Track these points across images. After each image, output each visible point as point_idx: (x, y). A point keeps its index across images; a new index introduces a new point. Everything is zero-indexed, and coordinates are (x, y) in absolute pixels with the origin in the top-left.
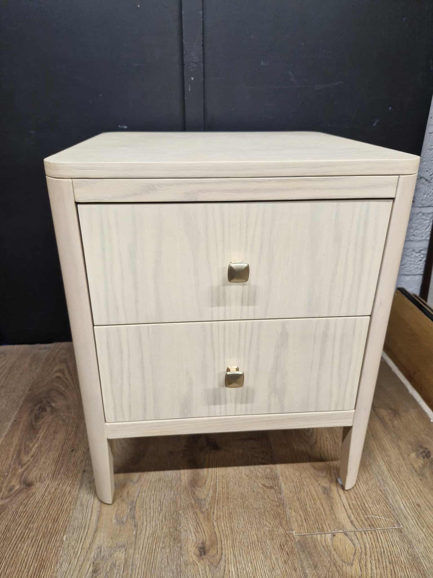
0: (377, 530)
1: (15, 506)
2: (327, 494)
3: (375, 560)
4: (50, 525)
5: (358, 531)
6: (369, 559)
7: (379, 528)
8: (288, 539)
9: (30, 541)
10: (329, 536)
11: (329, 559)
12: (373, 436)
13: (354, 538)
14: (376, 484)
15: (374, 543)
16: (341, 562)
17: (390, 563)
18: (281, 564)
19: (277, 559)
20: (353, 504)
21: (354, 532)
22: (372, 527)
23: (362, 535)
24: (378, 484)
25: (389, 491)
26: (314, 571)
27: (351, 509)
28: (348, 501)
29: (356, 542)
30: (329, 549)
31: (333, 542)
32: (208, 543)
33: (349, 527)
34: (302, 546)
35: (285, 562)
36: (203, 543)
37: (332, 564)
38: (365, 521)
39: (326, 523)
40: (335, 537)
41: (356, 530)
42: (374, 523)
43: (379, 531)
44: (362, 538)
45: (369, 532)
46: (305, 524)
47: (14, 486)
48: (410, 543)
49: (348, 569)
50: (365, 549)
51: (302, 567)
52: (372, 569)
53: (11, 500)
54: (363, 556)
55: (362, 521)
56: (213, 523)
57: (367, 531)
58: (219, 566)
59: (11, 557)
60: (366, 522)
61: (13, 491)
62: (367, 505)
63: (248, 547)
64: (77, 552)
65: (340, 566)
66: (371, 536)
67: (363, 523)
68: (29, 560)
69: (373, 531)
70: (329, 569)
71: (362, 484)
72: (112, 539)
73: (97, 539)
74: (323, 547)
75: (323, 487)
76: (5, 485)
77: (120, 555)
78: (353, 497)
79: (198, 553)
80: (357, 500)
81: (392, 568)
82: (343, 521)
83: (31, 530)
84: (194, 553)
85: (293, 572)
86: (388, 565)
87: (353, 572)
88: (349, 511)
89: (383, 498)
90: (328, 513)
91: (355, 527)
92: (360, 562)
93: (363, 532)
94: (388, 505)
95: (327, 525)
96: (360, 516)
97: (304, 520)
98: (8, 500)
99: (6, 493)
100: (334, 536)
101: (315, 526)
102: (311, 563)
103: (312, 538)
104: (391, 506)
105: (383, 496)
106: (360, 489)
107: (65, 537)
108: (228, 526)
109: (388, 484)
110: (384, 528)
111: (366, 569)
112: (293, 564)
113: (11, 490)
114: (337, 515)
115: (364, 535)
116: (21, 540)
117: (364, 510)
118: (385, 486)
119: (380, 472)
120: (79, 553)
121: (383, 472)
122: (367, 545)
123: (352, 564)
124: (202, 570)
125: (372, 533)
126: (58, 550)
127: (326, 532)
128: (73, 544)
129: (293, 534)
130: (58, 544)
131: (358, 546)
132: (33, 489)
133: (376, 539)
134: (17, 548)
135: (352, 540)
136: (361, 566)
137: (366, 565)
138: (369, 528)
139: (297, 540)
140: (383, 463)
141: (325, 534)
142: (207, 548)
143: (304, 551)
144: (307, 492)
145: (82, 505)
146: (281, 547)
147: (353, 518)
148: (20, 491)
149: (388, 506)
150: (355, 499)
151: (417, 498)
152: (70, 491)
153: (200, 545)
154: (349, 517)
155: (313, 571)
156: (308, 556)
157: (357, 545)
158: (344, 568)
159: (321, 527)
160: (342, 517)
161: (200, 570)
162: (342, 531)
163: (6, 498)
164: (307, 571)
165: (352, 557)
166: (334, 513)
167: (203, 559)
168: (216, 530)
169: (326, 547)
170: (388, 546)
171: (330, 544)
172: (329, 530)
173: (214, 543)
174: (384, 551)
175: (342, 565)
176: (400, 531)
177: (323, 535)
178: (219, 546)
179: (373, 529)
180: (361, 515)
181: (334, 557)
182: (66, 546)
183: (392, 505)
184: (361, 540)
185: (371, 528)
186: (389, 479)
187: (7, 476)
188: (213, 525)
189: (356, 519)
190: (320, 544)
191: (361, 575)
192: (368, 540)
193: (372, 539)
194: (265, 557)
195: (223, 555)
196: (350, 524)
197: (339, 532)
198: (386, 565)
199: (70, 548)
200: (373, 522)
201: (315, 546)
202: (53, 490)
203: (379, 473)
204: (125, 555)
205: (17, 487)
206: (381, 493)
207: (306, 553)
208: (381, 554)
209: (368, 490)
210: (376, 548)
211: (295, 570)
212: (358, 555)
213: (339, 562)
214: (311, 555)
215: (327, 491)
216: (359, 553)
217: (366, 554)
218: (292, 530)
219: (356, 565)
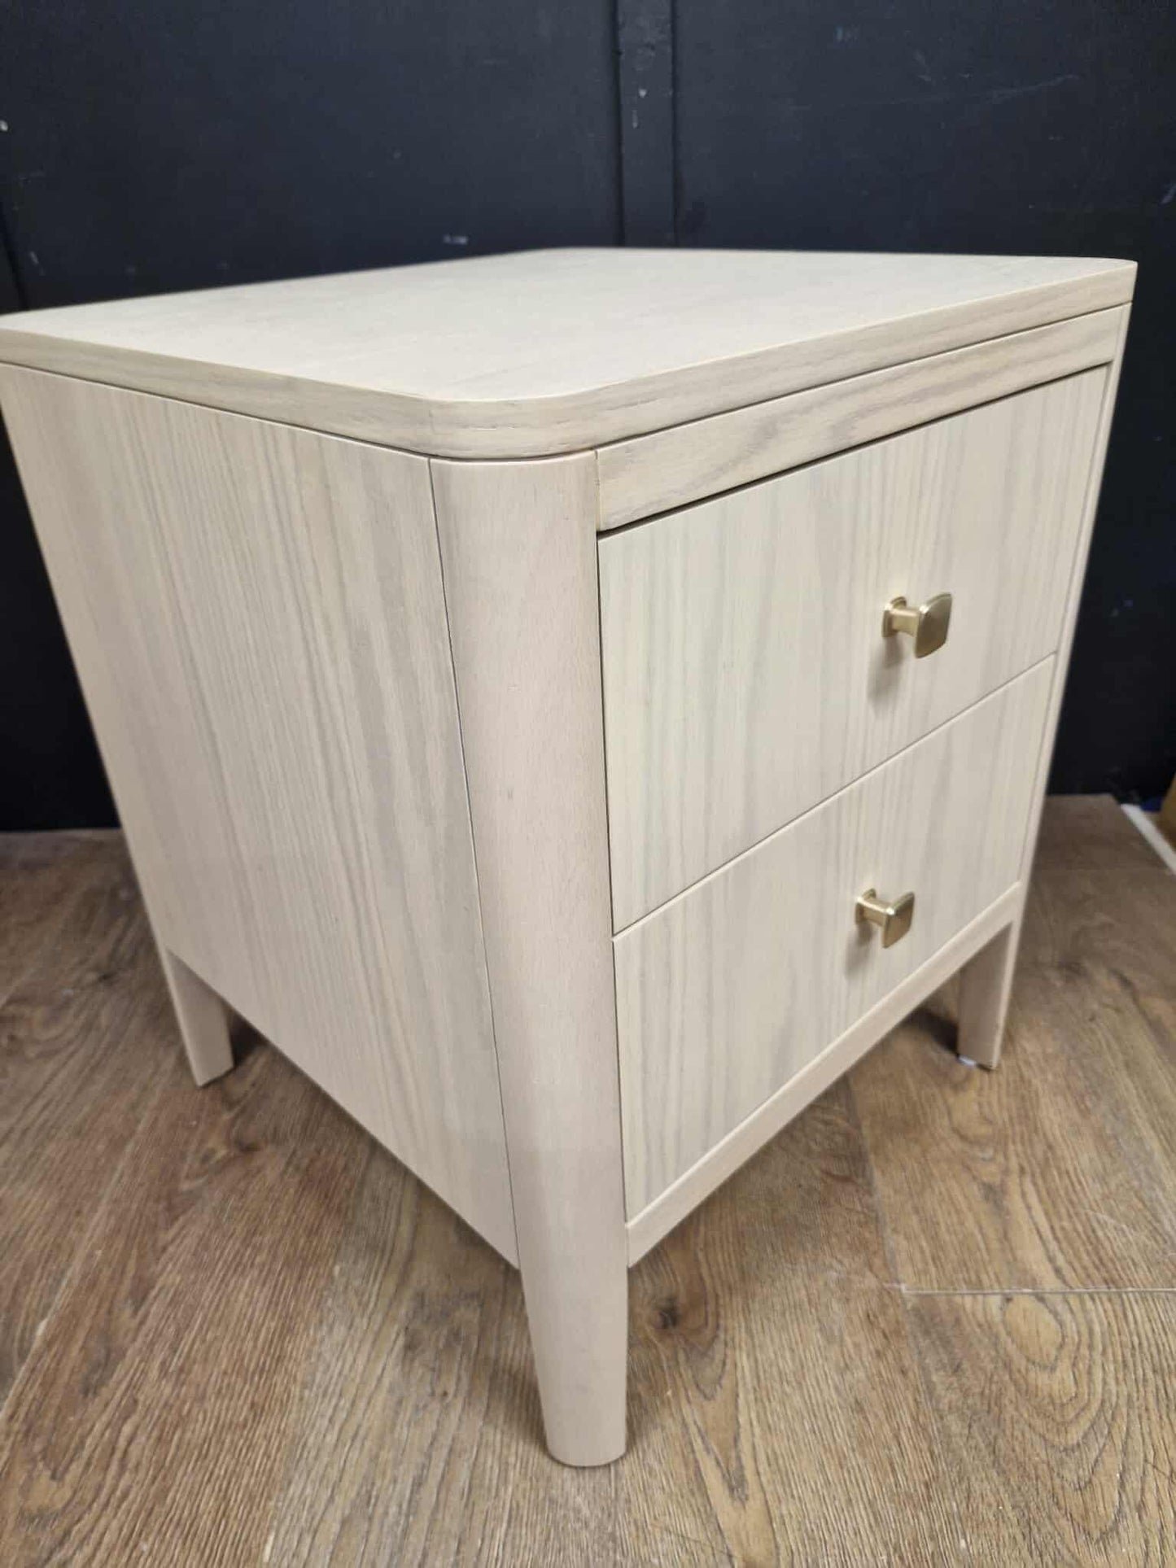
0: (1126, 1293)
1: (218, 1195)
2: (995, 1202)
3: (1115, 1361)
4: (302, 1241)
5: (1074, 1293)
6: (1098, 1358)
7: (1130, 1289)
8: (887, 1300)
9: (256, 1273)
10: (995, 1301)
11: (993, 1353)
12: (1127, 1065)
13: (1060, 1307)
14: (1128, 1182)
15: (1113, 1323)
16: (1024, 1362)
17: (1155, 1371)
18: (867, 1359)
19: (856, 1345)
20: (1063, 1228)
21: (1064, 1293)
22: (1111, 1285)
23: (1082, 1303)
24: (1136, 1183)
25: (1163, 1201)
26: (953, 1379)
27: (1056, 1239)
28: (1049, 1220)
29: (1067, 1317)
30: (995, 1330)
31: (1004, 1314)
32: (683, 1299)
33: (1050, 1283)
34: (922, 1319)
35: (879, 1354)
36: (672, 1299)
37: (1000, 1364)
38: (1092, 1270)
39: (989, 1269)
40: (1011, 1305)
41: (1068, 1290)
42: (1117, 1277)
43: (1131, 1295)
44: (1084, 1310)
45: (1105, 1298)
46: (933, 1270)
47: (213, 1151)
49: (1040, 1379)
50: (1091, 1332)
51: (924, 1369)
52: (1105, 1383)
53: (210, 1182)
54: (1084, 1351)
55: (1085, 1268)
56: (696, 1254)
57: (1098, 1293)
58: (710, 1353)
59: (215, 1303)
60: (1095, 1271)
61: (212, 1162)
62: (1100, 1234)
63: (783, 1315)
64: (369, 1301)
65: (1019, 1371)
66: (1108, 1306)
67: (1088, 1276)
68: (257, 1314)
69: (1113, 1297)
70: (992, 1375)
71: (1090, 1181)
72: (449, 1277)
73: (414, 1276)
74: (980, 1326)
75: (984, 1184)
76: (193, 1147)
77: (468, 1316)
78: (1063, 1211)
79: (659, 1319)
80: (1075, 1219)
81: (1160, 1383)
82: (1035, 1267)
83: (257, 1250)
84: (650, 1322)
85: (898, 1378)
86: (1150, 1374)
87: (1056, 1387)
88: (1053, 1245)
89: (1146, 1217)
90: (995, 1245)
91: (1065, 1282)
92: (1074, 1365)
93: (1087, 1297)
94: (1161, 1235)
95: (993, 1277)
96: (1080, 1259)
97: (930, 1262)
98: (201, 1181)
99: (197, 1165)
100: (1008, 1300)
101: (961, 1276)
102: (946, 1361)
103: (950, 1302)
104: (1167, 1238)
105: (1148, 1214)
106: (1085, 1194)
107: (337, 1269)
108: (734, 1263)
109: (1160, 1183)
110: (1142, 1289)
111: (1091, 1381)
112: (899, 1358)
113: (205, 1159)
114: (1019, 1253)
115: (1089, 1304)
116: (235, 1270)
117: (1091, 1243)
118: (1154, 1190)
119: (1142, 1155)
120: (372, 1305)
121: (1150, 1155)
122: (1097, 1329)
123: (1053, 1369)
124: (668, 1360)
125: (1110, 1300)
126: (322, 1296)
127: (986, 1292)
128: (357, 1282)
129: (900, 1290)
130: (321, 1284)
131: (1071, 1327)
132: (258, 1160)
133: (1120, 1315)
134: (227, 1286)
135: (1055, 1314)
136: (1077, 1373)
137: (1089, 1373)
138: (1105, 1286)
139: (909, 1306)
140: (1152, 1133)
141: (984, 1295)
142: (680, 1311)
143: (927, 1333)
144: (941, 1194)
145: (375, 1199)
146: (870, 1320)
147: (1061, 1261)
148: (226, 1163)
149: (1158, 1237)
150: (1070, 1216)
153: (664, 1304)
154: (1051, 1260)
155: (951, 1379)
156: (938, 1343)
157: (1068, 1325)
158: (1032, 1375)
159: (974, 1278)
160: (1033, 1257)
161: (663, 1357)
162: (1030, 1291)
163: (198, 1176)
164: (935, 1378)
165: (1053, 1353)
166: (1012, 1249)
167: (670, 1335)
168: (704, 1271)
169: (987, 1327)
170: (1153, 1331)
171: (998, 1319)
172: (996, 1286)
173: (699, 1299)
174: (1140, 1344)
175: (1027, 1370)
177: (980, 1298)
178: (711, 1308)
179: (1114, 1290)
180: (1085, 1256)
181: (1005, 1349)
182: (341, 1288)
183: (1170, 1237)
184: (1080, 1316)
185: (1109, 1288)
186: (1165, 1171)
187: (197, 1127)
188: (698, 1261)
189: (1070, 1263)
190: (971, 1317)
191: (1076, 1395)
192: (1098, 1316)
193: (1111, 1314)
194: (829, 1342)
195: (722, 1328)
196: (1052, 1274)
197: (1023, 1294)
198: (1144, 1375)
199: (351, 1294)
200: (1114, 1272)
201: (958, 1321)
202: (306, 1161)
203: (1137, 1157)
204: (481, 1315)
205: (222, 1153)
206: (1140, 1206)
207: (934, 1336)
208: (1133, 1347)
209: (1105, 1198)
210: (1120, 1334)
211: (904, 1372)
212: (1070, 1348)
213: (1020, 1362)
214: (946, 1343)
215: (994, 1194)
216: (1073, 1343)
217: (1091, 1347)
218: (898, 1282)
219: (1064, 1371)
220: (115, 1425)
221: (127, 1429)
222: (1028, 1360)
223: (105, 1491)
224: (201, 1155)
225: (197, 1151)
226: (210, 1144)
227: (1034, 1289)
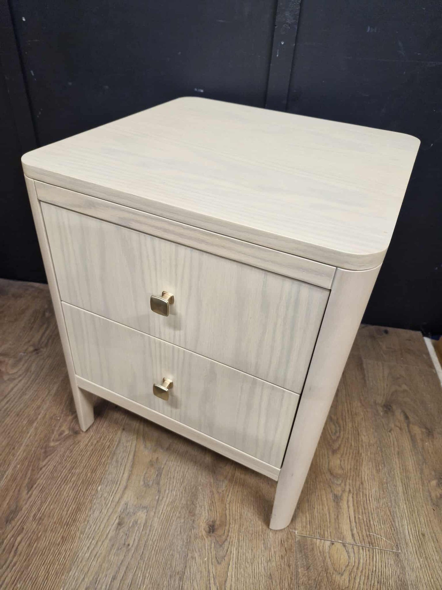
0: (375, 549)
1: (63, 450)
2: (337, 503)
3: (365, 576)
4: (89, 474)
5: (356, 545)
6: (359, 574)
7: (377, 548)
8: (290, 537)
9: (71, 484)
10: (328, 543)
11: (322, 564)
12: (398, 453)
13: (351, 550)
14: (387, 504)
15: (368, 561)
16: (332, 570)
17: (378, 582)
18: (277, 558)
19: (275, 552)
20: (359, 518)
21: (353, 545)
22: (371, 545)
23: (359, 549)
24: (390, 504)
25: (398, 513)
26: (306, 572)
27: (356, 522)
28: (355, 514)
29: (352, 555)
30: (325, 555)
31: (330, 549)
32: (218, 523)
33: (349, 539)
34: (300, 545)
35: (282, 557)
36: (214, 522)
37: (324, 569)
38: (366, 538)
39: (328, 530)
40: (333, 546)
41: (355, 544)
42: (373, 542)
43: (377, 550)
44: (359, 552)
45: (367, 549)
46: (308, 526)
47: (63, 431)
48: (403, 568)
49: (337, 578)
50: (359, 563)
51: (297, 566)
52: (359, 584)
53: (60, 444)
54: (355, 569)
55: (363, 536)
56: (226, 505)
57: (365, 547)
58: (223, 546)
59: (55, 494)
60: (367, 538)
61: (63, 436)
62: (372, 523)
63: (252, 535)
64: (108, 503)
65: (330, 573)
66: (368, 553)
67: (364, 539)
68: (70, 500)
69: (370, 549)
70: (320, 573)
71: (373, 501)
72: (138, 498)
73: (126, 496)
74: (320, 552)
75: (335, 495)
76: (57, 428)
77: (142, 516)
78: (361, 511)
79: (207, 529)
80: (364, 515)
81: (379, 587)
82: (345, 532)
83: (73, 475)
84: (204, 529)
85: (287, 568)
86: (376, 583)
87: (341, 582)
88: (354, 524)
89: (390, 519)
90: (333, 521)
91: (354, 540)
92: (350, 574)
93: (361, 548)
94: (393, 527)
95: (329, 533)
96: (362, 532)
97: (308, 523)
98: (58, 443)
99: (57, 436)
100: (333, 544)
101: (318, 531)
102: (305, 564)
103: (311, 541)
104: (395, 529)
105: (391, 518)
106: (370, 505)
107: (99, 488)
108: (238, 511)
109: (399, 506)
110: (382, 548)
111: (354, 582)
112: (289, 561)
113: (61, 434)
114: (341, 525)
115: (361, 551)
116: (65, 482)
117: (368, 526)
118: (396, 507)
119: (395, 492)
120: (109, 505)
121: (398, 493)
122: (362, 561)
123: (342, 575)
124: (208, 546)
125: (369, 550)
126: (93, 498)
127: (325, 539)
128: (105, 495)
129: (295, 533)
130: (93, 493)
131: (352, 559)
132: (79, 438)
133: (371, 557)
134: (61, 487)
135: (348, 552)
136: (350, 578)
137: (355, 579)
138: (368, 545)
139: (297, 539)
140: (401, 484)
141: (324, 540)
142: (216, 527)
143: (301, 551)
144: (318, 496)
145: (117, 462)
146: (282, 543)
147: (355, 531)
148: (68, 437)
149: (392, 528)
150: (363, 514)
151: (424, 527)
152: (109, 446)
153: (211, 523)
154: (352, 530)
155: (305, 572)
156: (304, 557)
157: (352, 558)
158: (334, 576)
159: (322, 533)
160: (345, 527)
161: (206, 545)
162: (341, 542)
163: (57, 440)
164: (300, 570)
165: (344, 568)
166: (338, 523)
167: (210, 536)
168: (227, 512)
169: (322, 553)
170: (382, 566)
171: (327, 551)
172: (329, 537)
173: (223, 524)
174: (376, 570)
175: (333, 573)
176: (397, 555)
177: (323, 541)
178: (227, 528)
179: (371, 547)
180: (364, 531)
181: (327, 564)
182: (100, 496)
183: (397, 528)
184: (356, 555)
185: (370, 546)
186: (402, 501)
187: (59, 420)
188: (226, 508)
189: (358, 533)
190: (318, 548)
191: (348, 586)
192: (363, 555)
193: (368, 556)
194: (265, 548)
195: (229, 537)
196: (351, 536)
197: (338, 542)
198: (374, 583)
199: (103, 498)
200: (373, 540)
201: (313, 549)
202: (95, 442)
203: (393, 493)
204: (146, 516)
205: (67, 432)
206: (389, 514)
207: (303, 553)
208: (373, 572)
209: (377, 508)
210: (369, 565)
211: (289, 566)
212: (350, 567)
213: (331, 570)
214: (307, 557)
215: (337, 499)
216: (352, 565)
217: (358, 568)
218: (295, 529)
219: (346, 576)
220: (15, 537)
221: (19, 539)
222: (334, 569)
223: (8, 562)
224: (59, 432)
225: (59, 430)
226: (63, 428)
227: (342, 541)
